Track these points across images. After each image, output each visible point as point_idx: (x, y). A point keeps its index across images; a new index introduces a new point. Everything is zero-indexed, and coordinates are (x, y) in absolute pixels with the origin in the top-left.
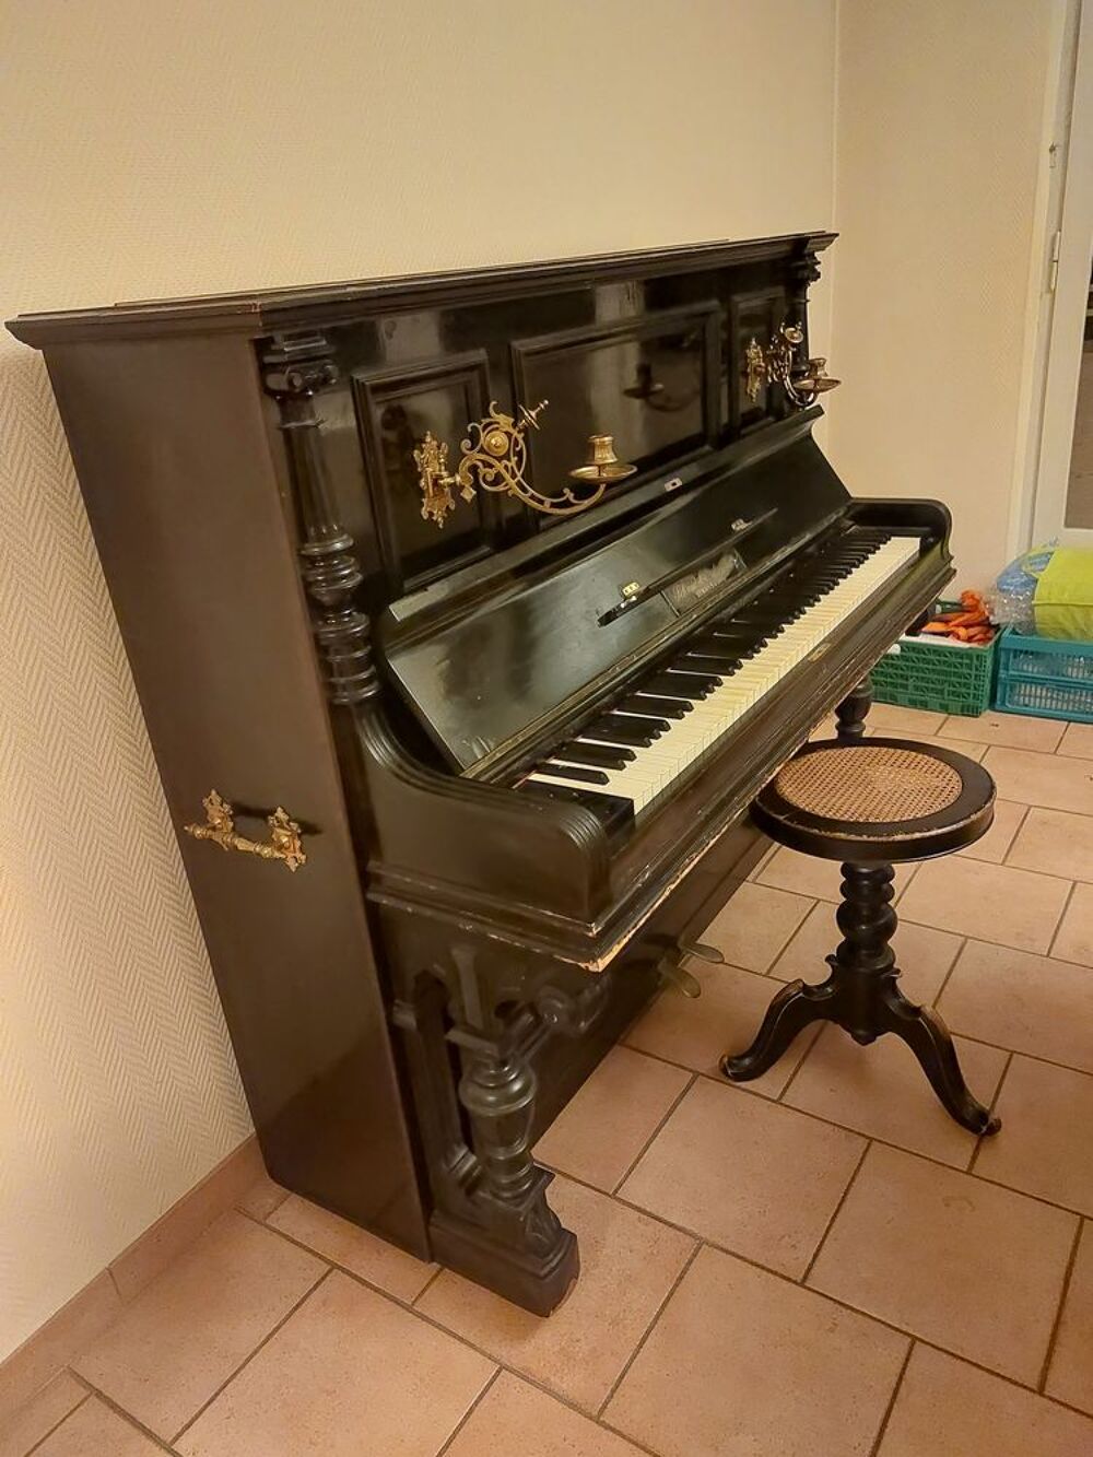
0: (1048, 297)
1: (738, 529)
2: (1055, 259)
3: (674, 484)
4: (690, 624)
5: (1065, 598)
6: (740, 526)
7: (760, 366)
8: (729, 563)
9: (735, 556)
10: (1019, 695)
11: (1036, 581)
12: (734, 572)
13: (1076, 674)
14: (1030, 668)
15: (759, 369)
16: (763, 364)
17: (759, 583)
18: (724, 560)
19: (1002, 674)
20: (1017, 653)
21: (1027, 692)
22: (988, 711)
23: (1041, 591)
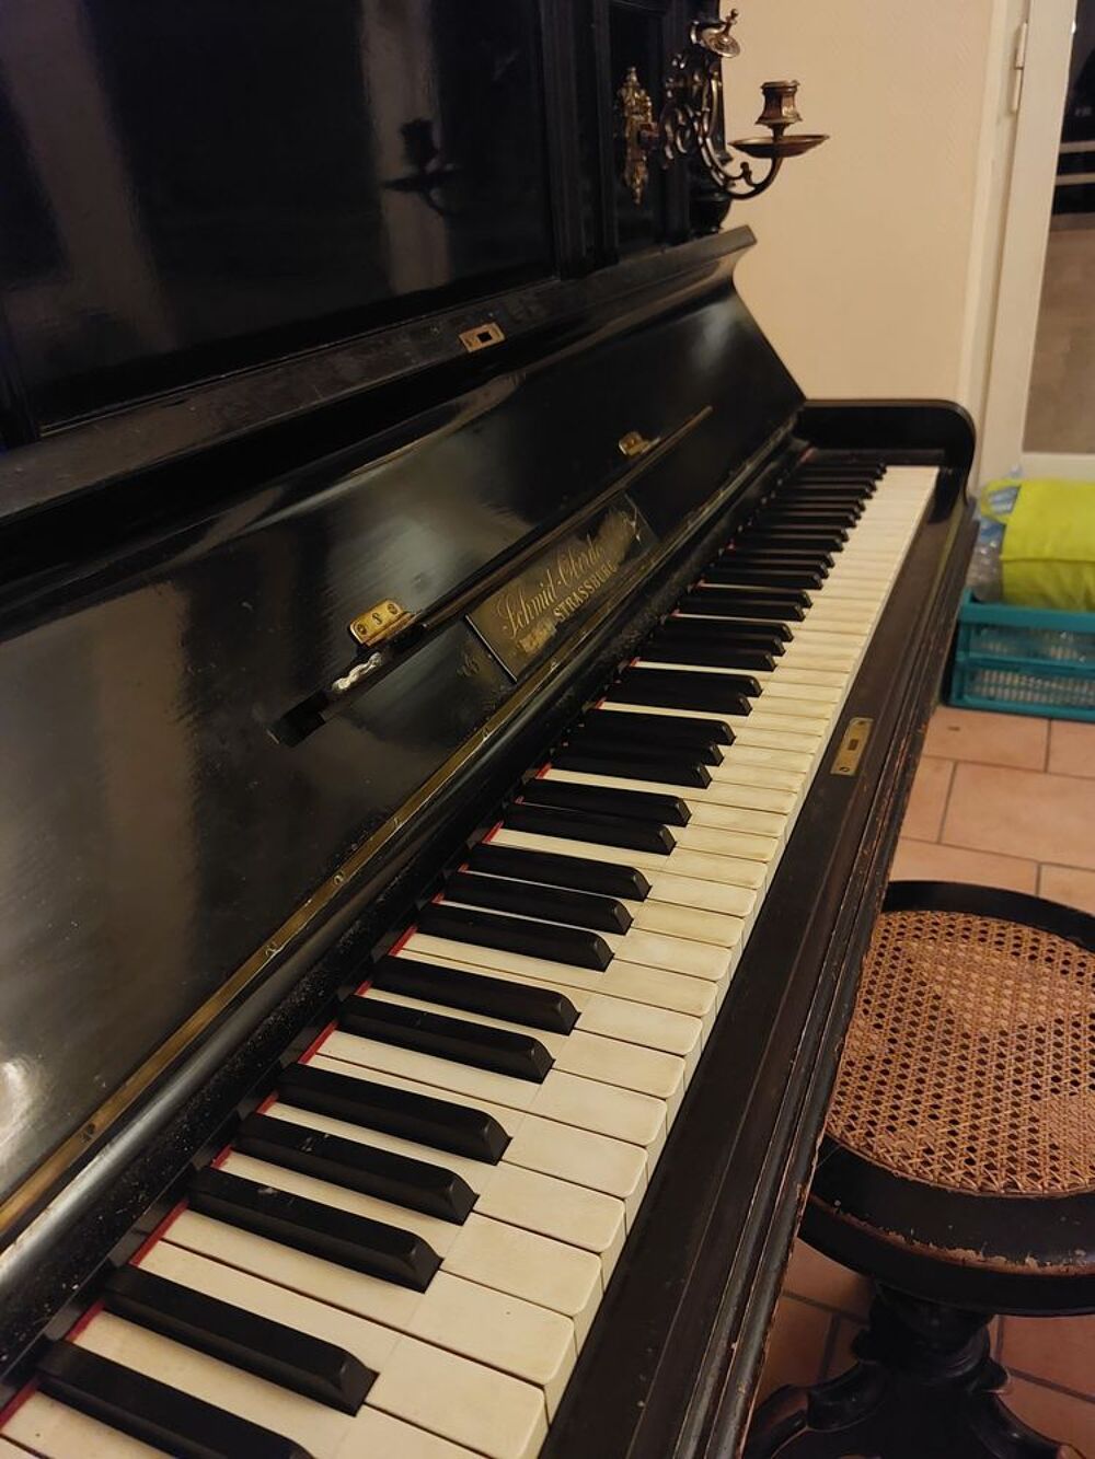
0: (1007, 123)
1: (632, 452)
2: (1020, 64)
3: (485, 337)
4: (544, 686)
5: (1047, 552)
6: (633, 446)
7: (648, 127)
8: (624, 528)
9: (631, 512)
10: (982, 685)
11: (1002, 528)
12: (632, 550)
13: (1060, 654)
14: (997, 648)
15: (646, 133)
16: (653, 125)
17: (676, 569)
18: (610, 523)
19: (961, 657)
20: (980, 627)
21: (994, 680)
22: (941, 710)
23: (1011, 541)
